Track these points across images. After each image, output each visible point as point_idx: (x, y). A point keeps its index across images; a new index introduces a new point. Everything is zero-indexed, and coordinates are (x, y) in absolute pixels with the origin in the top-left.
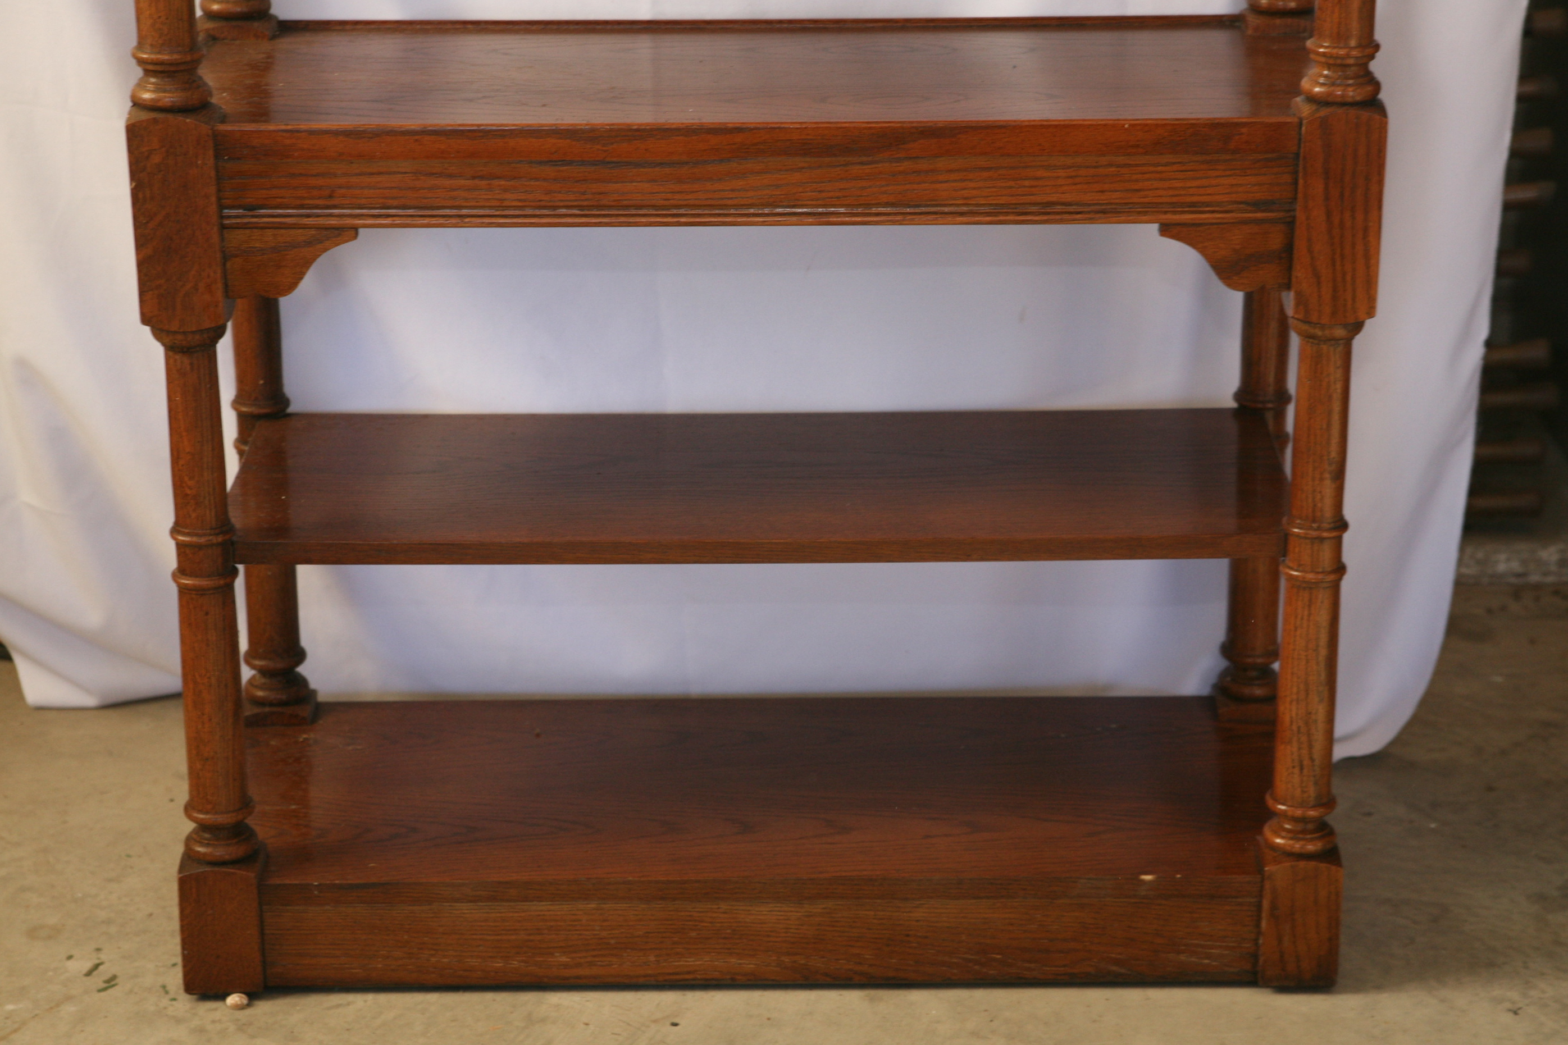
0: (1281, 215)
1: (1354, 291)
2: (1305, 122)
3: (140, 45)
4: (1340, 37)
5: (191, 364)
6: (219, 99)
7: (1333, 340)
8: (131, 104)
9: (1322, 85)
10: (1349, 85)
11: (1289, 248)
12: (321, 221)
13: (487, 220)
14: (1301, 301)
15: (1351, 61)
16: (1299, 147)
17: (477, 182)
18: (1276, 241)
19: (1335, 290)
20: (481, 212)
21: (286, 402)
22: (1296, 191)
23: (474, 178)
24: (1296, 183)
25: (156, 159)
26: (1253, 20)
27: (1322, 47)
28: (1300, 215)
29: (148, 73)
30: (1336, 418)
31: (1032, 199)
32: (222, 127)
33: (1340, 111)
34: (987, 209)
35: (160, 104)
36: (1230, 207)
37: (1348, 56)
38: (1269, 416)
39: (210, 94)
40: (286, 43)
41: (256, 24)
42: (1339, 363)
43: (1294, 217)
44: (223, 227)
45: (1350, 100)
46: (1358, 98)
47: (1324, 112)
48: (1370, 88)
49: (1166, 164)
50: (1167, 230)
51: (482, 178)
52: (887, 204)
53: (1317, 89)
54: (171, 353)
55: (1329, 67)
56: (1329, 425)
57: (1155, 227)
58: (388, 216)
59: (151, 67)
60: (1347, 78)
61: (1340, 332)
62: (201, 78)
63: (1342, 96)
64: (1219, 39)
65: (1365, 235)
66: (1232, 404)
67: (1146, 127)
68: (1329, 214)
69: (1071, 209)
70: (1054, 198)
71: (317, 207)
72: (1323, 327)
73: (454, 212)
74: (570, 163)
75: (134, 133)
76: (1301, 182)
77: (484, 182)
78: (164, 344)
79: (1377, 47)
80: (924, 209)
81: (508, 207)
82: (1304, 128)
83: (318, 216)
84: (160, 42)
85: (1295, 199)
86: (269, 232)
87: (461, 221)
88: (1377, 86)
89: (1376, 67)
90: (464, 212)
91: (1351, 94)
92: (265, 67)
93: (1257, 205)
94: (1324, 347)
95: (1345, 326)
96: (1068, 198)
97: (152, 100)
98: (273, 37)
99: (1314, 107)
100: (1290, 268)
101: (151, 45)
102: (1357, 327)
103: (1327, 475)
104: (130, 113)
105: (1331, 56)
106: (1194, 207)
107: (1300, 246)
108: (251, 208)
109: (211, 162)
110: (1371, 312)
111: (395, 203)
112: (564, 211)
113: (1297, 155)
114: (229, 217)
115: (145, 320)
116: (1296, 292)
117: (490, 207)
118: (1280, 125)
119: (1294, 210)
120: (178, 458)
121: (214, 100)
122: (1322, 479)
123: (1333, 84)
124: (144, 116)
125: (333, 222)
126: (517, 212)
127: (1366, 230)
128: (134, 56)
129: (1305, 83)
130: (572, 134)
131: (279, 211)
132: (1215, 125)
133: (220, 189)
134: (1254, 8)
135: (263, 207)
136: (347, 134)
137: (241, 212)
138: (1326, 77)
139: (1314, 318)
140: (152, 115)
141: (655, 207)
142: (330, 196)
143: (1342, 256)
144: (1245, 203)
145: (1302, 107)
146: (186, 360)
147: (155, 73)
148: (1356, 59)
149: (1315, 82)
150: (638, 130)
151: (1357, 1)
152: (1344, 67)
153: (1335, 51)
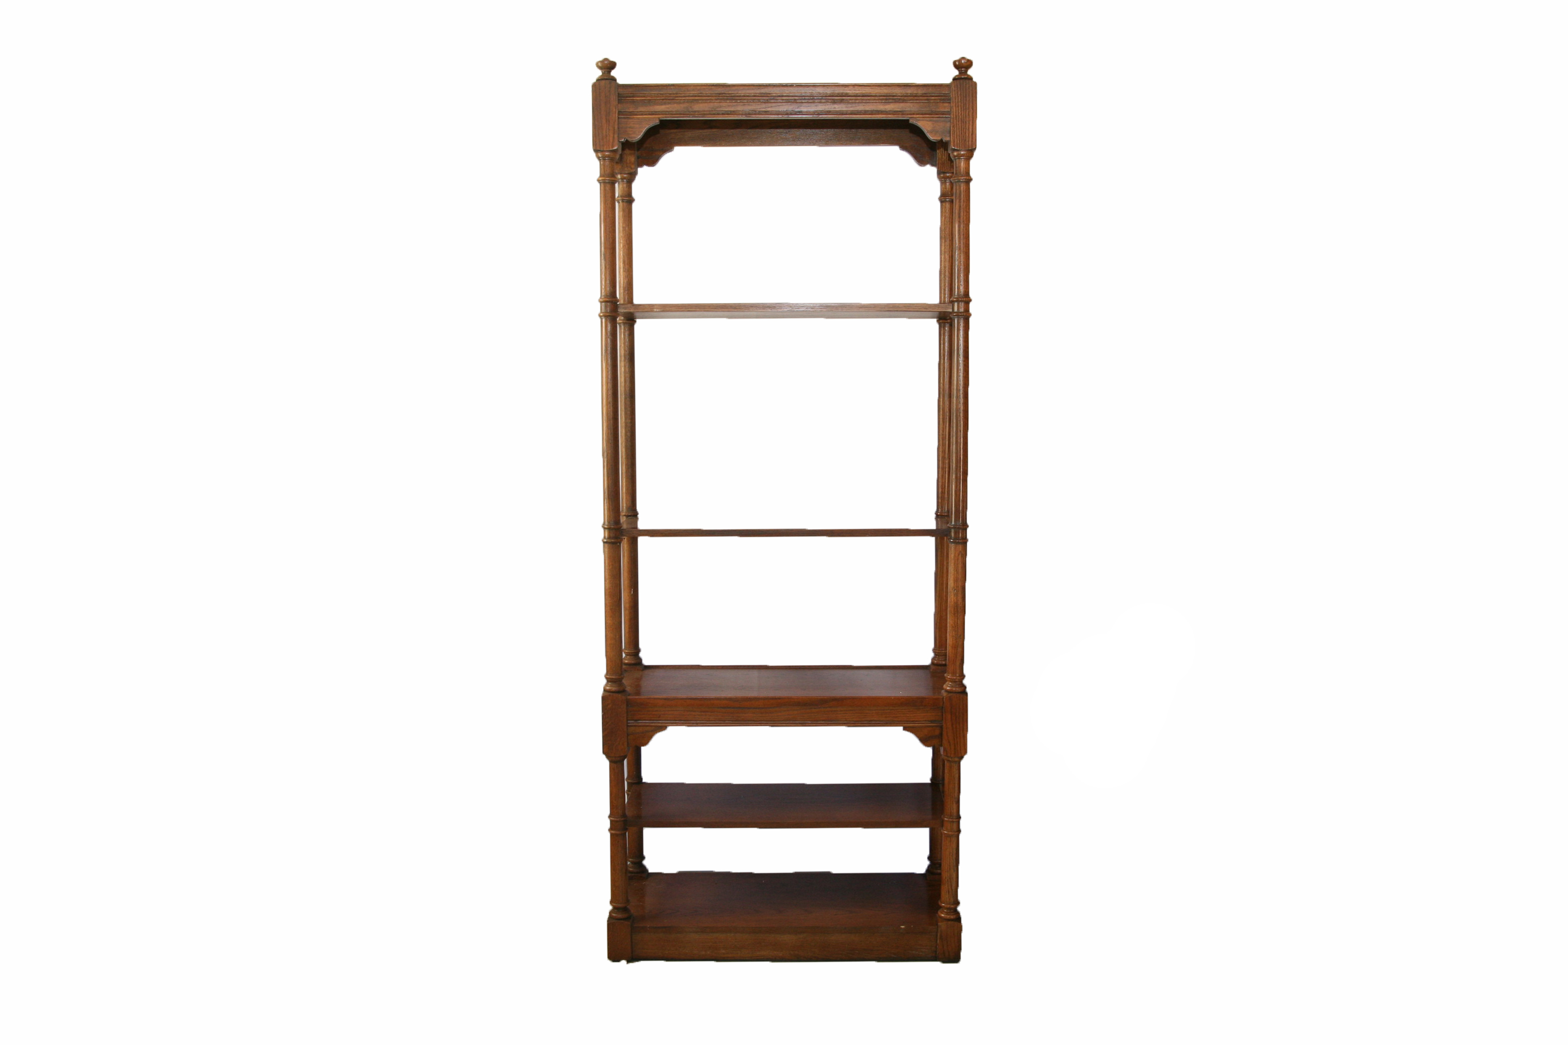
0: (939, 724)
1: (960, 748)
2: (944, 698)
3: (607, 673)
4: (954, 673)
5: (617, 767)
6: (628, 689)
7: (955, 762)
8: (603, 690)
9: (949, 687)
10: (957, 687)
11: (941, 734)
12: (656, 724)
14: (945, 750)
15: (957, 680)
16: (943, 705)
17: (702, 713)
18: (937, 732)
19: (955, 747)
20: (703, 722)
21: (641, 779)
22: (943, 717)
23: (701, 712)
24: (943, 715)
25: (610, 706)
26: (933, 667)
27: (949, 677)
28: (944, 726)
30: (957, 785)
31: (866, 719)
32: (629, 697)
33: (955, 695)
34: (852, 722)
36: (924, 722)
37: (956, 679)
38: (941, 786)
39: (626, 688)
40: (647, 672)
41: (636, 667)
42: (957, 768)
43: (942, 725)
44: (628, 726)
45: (957, 692)
46: (960, 691)
47: (950, 695)
48: (963, 688)
49: (905, 709)
50: (905, 729)
51: (704, 712)
52: (823, 721)
53: (948, 688)
54: (611, 763)
55: (951, 682)
56: (955, 787)
57: (901, 728)
58: (676, 723)
60: (956, 685)
61: (957, 759)
62: (623, 683)
63: (955, 691)
64: (925, 674)
65: (963, 731)
66: (929, 781)
67: (898, 698)
68: (952, 724)
69: (877, 722)
70: (872, 719)
71: (655, 720)
72: (952, 758)
73: (695, 722)
74: (729, 708)
75: (604, 699)
76: (944, 715)
78: (608, 761)
79: (965, 676)
80: (833, 722)
81: (711, 721)
82: (944, 700)
84: (612, 672)
85: (943, 719)
86: (641, 728)
87: (697, 724)
89: (964, 682)
90: (698, 722)
91: (957, 690)
92: (639, 679)
93: (932, 722)
94: (952, 764)
95: (958, 757)
96: (875, 719)
97: (610, 689)
98: (641, 671)
99: (947, 694)
100: (942, 739)
101: (610, 673)
102: (962, 758)
104: (603, 693)
105: (951, 679)
106: (913, 722)
107: (944, 733)
108: (636, 720)
109: (625, 707)
110: (965, 753)
111: (678, 719)
112: (727, 722)
113: (943, 707)
114: (630, 723)
115: (604, 752)
116: (944, 747)
117: (706, 721)
118: (938, 699)
119: (942, 723)
121: (626, 689)
122: (953, 804)
123: (952, 687)
124: (607, 694)
125: (659, 725)
126: (713, 722)
128: (605, 677)
129: (945, 686)
130: (730, 699)
131: (644, 721)
132: (918, 698)
133: (627, 715)
134: (933, 663)
135: (639, 720)
136: (665, 699)
137: (633, 722)
138: (950, 685)
139: (949, 755)
140: (609, 694)
141: (754, 721)
142: (659, 717)
143: (957, 738)
144: (928, 721)
145: (944, 694)
146: (615, 765)
147: (610, 682)
148: (959, 679)
149: (947, 686)
150: (750, 698)
151: (958, 663)
152: (955, 682)
153: (952, 678)
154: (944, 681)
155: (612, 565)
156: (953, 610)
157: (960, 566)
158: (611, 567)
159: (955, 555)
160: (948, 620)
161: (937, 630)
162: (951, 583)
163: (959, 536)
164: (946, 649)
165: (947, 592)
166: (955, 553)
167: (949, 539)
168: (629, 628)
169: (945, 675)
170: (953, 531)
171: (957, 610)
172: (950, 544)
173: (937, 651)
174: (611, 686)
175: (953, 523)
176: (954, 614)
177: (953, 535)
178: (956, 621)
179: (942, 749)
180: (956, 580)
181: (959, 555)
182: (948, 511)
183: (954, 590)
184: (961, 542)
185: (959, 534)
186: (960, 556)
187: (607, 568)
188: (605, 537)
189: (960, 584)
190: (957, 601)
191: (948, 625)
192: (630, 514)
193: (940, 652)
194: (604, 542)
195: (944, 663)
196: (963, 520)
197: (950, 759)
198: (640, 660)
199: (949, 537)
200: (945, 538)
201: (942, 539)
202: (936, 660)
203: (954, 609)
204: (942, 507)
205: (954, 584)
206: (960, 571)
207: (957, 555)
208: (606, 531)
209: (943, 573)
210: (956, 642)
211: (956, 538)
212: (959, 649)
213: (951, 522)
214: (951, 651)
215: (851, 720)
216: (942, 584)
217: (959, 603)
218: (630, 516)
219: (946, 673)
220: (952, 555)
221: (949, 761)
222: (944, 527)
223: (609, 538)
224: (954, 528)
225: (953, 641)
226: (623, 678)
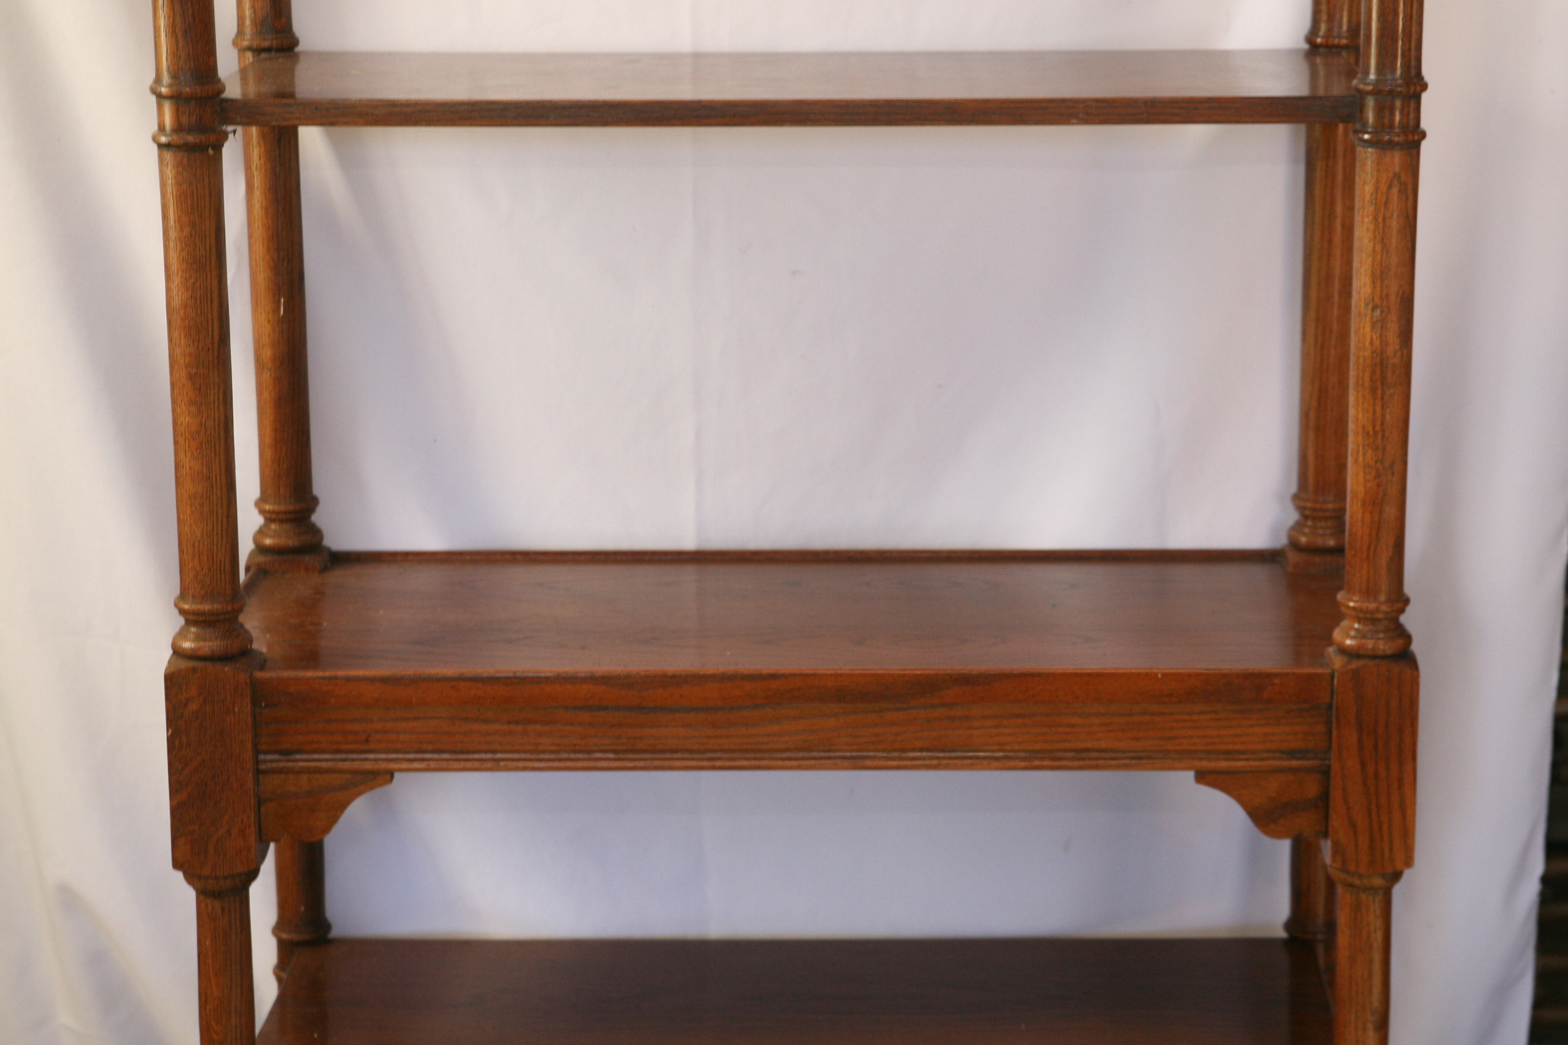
0: (1316, 762)
1: (1391, 842)
2: (1336, 675)
3: (183, 595)
4: (1369, 592)
5: (223, 909)
6: (260, 645)
7: (1372, 890)
8: (170, 652)
9: (1352, 638)
10: (1380, 639)
11: (1325, 797)
12: (356, 765)
13: (521, 764)
14: (1337, 849)
15: (1381, 616)
16: (1332, 698)
17: (512, 727)
18: (1312, 789)
19: (1372, 839)
20: (516, 756)
21: (326, 926)
22: (1330, 739)
23: (509, 723)
24: (1330, 732)
25: (194, 706)
26: (1293, 557)
27: (1351, 600)
28: (1335, 766)
29: (188, 622)
30: (1377, 967)
31: (1068, 745)
32: (259, 675)
33: (1371, 663)
34: (1023, 755)
35: (200, 653)
36: (1265, 755)
37: (1377, 610)
38: (1320, 950)
39: (251, 641)
40: (338, 576)
41: (307, 558)
42: (1378, 912)
43: (1329, 767)
44: (258, 772)
45: (1381, 653)
46: (1389, 652)
47: (1355, 664)
48: (1400, 642)
49: (1200, 713)
50: (1202, 777)
51: (517, 723)
52: (921, 750)
53: (1348, 642)
54: (202, 897)
55: (1359, 620)
56: (1370, 975)
57: (1190, 775)
58: (423, 760)
59: (191, 617)
60: (1377, 632)
61: (1378, 882)
62: (242, 626)
63: (1374, 649)
64: (1259, 573)
65: (1400, 786)
66: (1282, 934)
67: (1179, 677)
68: (1363, 765)
69: (1104, 755)
70: (1089, 745)
71: (352, 752)
72: (1361, 877)
73: (489, 756)
74: (606, 708)
75: (172, 681)
76: (1335, 733)
77: (520, 728)
78: (195, 888)
79: (1407, 601)
80: (958, 754)
81: (544, 752)
82: (1335, 681)
83: (353, 760)
84: (202, 593)
85: (1329, 748)
86: (304, 777)
87: (496, 766)
88: (1408, 638)
89: (1407, 619)
90: (499, 756)
91: (1382, 647)
92: (312, 605)
93: (1292, 754)
94: (1363, 897)
95: (1383, 876)
96: (1103, 745)
97: (192, 649)
98: (324, 570)
99: (1346, 659)
100: (1326, 817)
101: (193, 596)
102: (1397, 876)
103: (1370, 1026)
104: (170, 662)
105: (1361, 610)
106: (1228, 754)
107: (1336, 794)
108: (287, 753)
109: (248, 708)
110: (1409, 862)
111: (430, 748)
112: (598, 755)
113: (1330, 707)
114: (265, 761)
115: (177, 864)
116: (1333, 842)
117: (526, 752)
118: (1311, 677)
119: (1329, 759)
120: (206, 1002)
121: (255, 646)
122: (1365, 1030)
123: (1364, 637)
124: (184, 664)
125: (368, 766)
126: (553, 756)
127: (1401, 780)
128: (176, 605)
129: (1337, 635)
130: (607, 680)
131: (316, 756)
132: (1248, 676)
133: (256, 735)
134: (1294, 545)
135: (298, 752)
136: (384, 680)
137: (276, 757)
138: (1357, 630)
139: (1352, 867)
140: (191, 664)
141: (691, 751)
142: (367, 741)
143: (1378, 806)
144: (1282, 752)
145: (1338, 662)
146: (217, 905)
147: (195, 623)
148: (1387, 613)
149: (1347, 635)
150: (673, 676)
151: (1384, 557)
152: (1374, 621)
153: (1365, 605)
154: (1336, 616)
155: (192, 224)
156: (1367, 375)
157: (1395, 223)
158: (187, 230)
159: (1377, 188)
160: (1352, 412)
161: (1311, 435)
162: (1362, 285)
163: (1392, 120)
164: (1341, 495)
165: (1346, 308)
166: (1378, 182)
167: (1356, 132)
168: (275, 430)
169: (1340, 596)
170: (1370, 102)
171: (1383, 378)
172: (1359, 149)
173: (1309, 505)
174: (197, 638)
175: (1372, 76)
176: (1373, 390)
177: (1370, 116)
178: (1379, 414)
179: (1326, 848)
180: (1380, 275)
181: (1390, 187)
182: (1354, 31)
183: (1374, 309)
184: (1398, 143)
185: (1392, 114)
186: (1395, 190)
187: (173, 234)
188: (161, 128)
189: (1394, 287)
190: (1384, 344)
191: (1351, 426)
192: (267, 44)
193: (1318, 506)
194: (161, 146)
195: (1331, 543)
196: (1406, 66)
197: (1357, 882)
198: (316, 532)
199: (1358, 126)
200: (1341, 127)
201: (1329, 128)
202: (1305, 534)
203: (1373, 372)
204: (1330, 18)
205: (1374, 287)
206: (1394, 241)
207: (1383, 187)
208: (168, 108)
209: (1330, 241)
210: (1378, 485)
211: (1383, 126)
212: (1390, 511)
213: (1367, 72)
214: (1360, 516)
215: (1016, 747)
216: (1328, 278)
217: (1390, 351)
218: (268, 50)
219: (1340, 588)
220: (1366, 185)
221: (1351, 886)
222: (1338, 89)
223: (178, 128)
224: (1376, 93)
225: (1366, 481)
226: (240, 610)
